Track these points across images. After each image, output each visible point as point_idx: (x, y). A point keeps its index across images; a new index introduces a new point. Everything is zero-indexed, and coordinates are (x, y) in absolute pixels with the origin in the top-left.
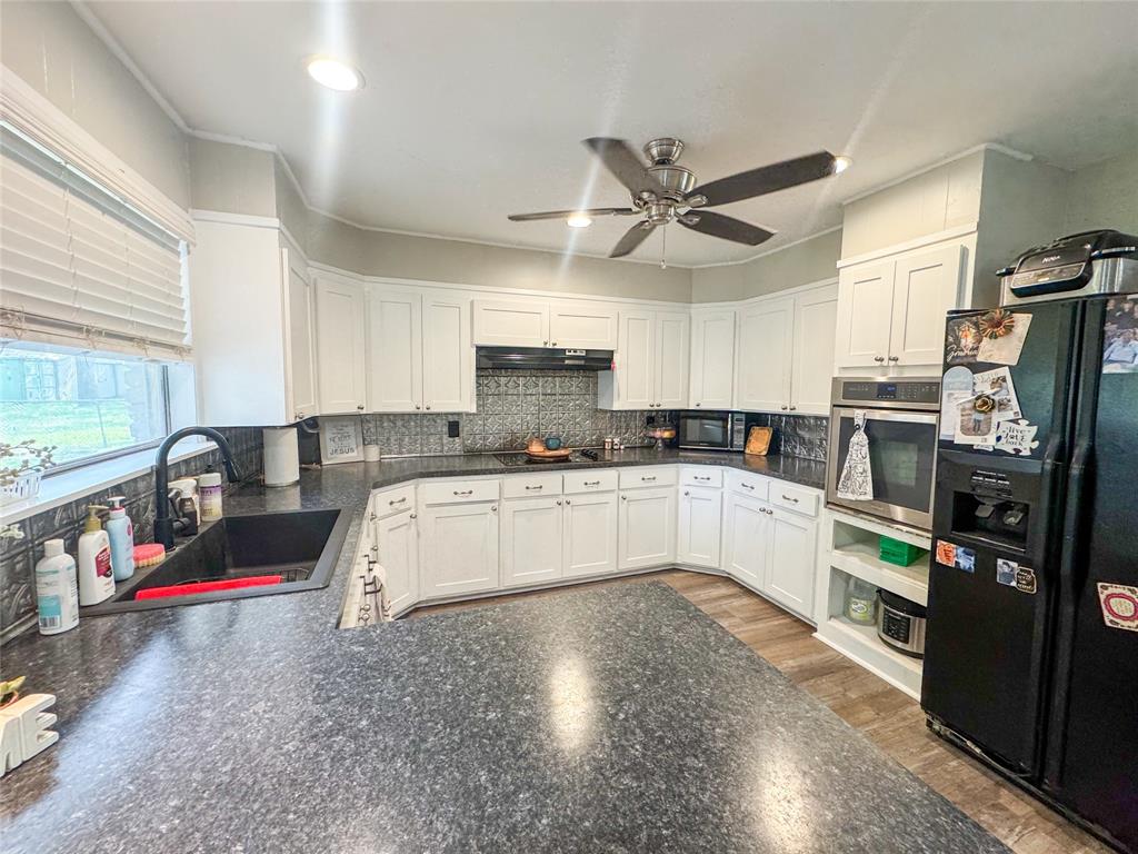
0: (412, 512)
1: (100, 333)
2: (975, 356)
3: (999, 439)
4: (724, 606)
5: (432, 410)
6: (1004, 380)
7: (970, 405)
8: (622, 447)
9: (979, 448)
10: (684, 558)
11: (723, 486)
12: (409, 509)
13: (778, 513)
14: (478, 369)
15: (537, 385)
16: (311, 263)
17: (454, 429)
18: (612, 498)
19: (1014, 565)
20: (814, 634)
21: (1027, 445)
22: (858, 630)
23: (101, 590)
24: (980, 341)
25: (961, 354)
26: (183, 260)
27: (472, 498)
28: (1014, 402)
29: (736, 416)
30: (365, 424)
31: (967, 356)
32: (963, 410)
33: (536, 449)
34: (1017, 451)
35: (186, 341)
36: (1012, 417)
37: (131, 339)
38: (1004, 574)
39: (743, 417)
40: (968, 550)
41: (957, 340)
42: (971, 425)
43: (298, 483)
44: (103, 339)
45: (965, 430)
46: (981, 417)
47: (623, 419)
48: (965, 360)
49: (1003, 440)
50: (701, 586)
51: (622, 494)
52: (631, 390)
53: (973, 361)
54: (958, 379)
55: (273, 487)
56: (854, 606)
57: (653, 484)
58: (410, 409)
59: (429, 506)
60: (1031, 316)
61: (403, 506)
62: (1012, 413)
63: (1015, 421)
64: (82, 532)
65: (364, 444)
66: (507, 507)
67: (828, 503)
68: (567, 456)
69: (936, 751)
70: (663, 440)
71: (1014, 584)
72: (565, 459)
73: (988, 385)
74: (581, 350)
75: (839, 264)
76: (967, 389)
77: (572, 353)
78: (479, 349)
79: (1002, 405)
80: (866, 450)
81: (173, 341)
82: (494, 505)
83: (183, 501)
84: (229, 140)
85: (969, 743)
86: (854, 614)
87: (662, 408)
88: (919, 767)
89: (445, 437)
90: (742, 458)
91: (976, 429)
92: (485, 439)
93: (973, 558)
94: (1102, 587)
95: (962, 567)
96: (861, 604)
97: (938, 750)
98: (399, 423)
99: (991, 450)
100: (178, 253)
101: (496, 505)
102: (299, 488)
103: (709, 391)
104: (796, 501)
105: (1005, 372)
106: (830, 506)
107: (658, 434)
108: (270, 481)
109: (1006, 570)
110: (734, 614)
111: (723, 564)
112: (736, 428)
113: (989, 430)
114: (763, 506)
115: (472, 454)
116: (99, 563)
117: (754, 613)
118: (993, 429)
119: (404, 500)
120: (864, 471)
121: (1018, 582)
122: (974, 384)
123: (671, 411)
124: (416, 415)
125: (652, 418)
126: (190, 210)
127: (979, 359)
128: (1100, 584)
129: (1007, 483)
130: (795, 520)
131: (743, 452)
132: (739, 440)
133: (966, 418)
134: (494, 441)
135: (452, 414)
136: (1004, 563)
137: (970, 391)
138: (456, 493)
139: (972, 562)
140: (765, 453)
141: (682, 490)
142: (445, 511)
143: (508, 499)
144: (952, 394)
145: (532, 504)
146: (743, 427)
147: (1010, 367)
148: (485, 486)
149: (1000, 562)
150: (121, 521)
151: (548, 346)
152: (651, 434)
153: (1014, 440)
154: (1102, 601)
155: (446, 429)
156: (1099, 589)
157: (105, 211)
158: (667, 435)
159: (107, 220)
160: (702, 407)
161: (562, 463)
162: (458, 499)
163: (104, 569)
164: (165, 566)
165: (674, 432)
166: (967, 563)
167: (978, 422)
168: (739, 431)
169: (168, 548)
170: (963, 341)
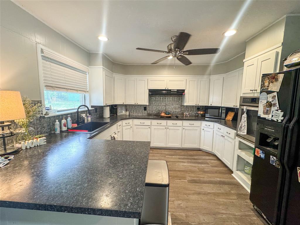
0: (131, 126)
1: (69, 89)
2: (268, 89)
3: (272, 116)
4: (208, 162)
5: (139, 104)
6: (275, 97)
7: (265, 105)
8: (189, 116)
9: (267, 119)
10: (203, 147)
11: (214, 128)
12: (131, 125)
13: (226, 137)
14: (149, 95)
15: (166, 99)
16: (114, 73)
17: (145, 109)
18: (180, 128)
19: (275, 158)
20: (232, 174)
21: (280, 119)
22: (245, 175)
23: (64, 129)
24: (269, 84)
25: (264, 88)
26: (87, 75)
27: (144, 124)
28: (277, 104)
29: (223, 108)
30: (126, 107)
31: (266, 89)
32: (264, 106)
33: (163, 114)
34: (277, 120)
35: (88, 90)
36: (276, 109)
37: (75, 90)
38: (272, 161)
39: (225, 108)
40: (263, 152)
41: (264, 84)
42: (266, 111)
43: (109, 118)
44: (69, 90)
45: (264, 113)
46: (268, 109)
47: (190, 108)
48: (265, 90)
49: (274, 116)
50: (204, 155)
51: (183, 127)
52: (190, 100)
53: (267, 90)
54: (263, 97)
55: (105, 118)
56: (245, 168)
57: (193, 126)
58: (133, 104)
59: (135, 125)
60: (284, 74)
61: (129, 124)
62: (276, 107)
63: (277, 110)
64: (62, 120)
65: (126, 111)
66: (153, 127)
67: (237, 135)
68: (170, 116)
69: (251, 213)
70: (201, 114)
71: (274, 164)
72: (170, 117)
73: (271, 98)
74: (175, 90)
75: (244, 61)
76: (265, 100)
77: (173, 91)
78: (149, 90)
79: (275, 105)
80: (246, 119)
81: (85, 90)
82: (149, 126)
83: (83, 118)
84: (94, 52)
85: (263, 214)
86: (245, 171)
87: (199, 105)
88: (241, 215)
89: (143, 110)
90: (224, 121)
91: (267, 113)
92: (152, 111)
93: (264, 155)
94: (299, 168)
95: (261, 157)
96: (248, 168)
97: (252, 213)
98: (133, 107)
99: (270, 120)
100: (87, 74)
101: (150, 127)
102: (109, 119)
103: (215, 101)
104: (230, 134)
105: (275, 94)
106: (237, 136)
107: (199, 112)
108: (104, 117)
109: (273, 159)
110: (209, 164)
111: (213, 151)
112: (222, 112)
113: (270, 113)
114: (222, 135)
115: (149, 115)
116: (64, 124)
117: (216, 165)
118: (271, 113)
119: (129, 123)
120: (245, 125)
121: (275, 164)
122: (267, 98)
123: (205, 106)
124: (137, 105)
125: (199, 108)
126: (89, 66)
127: (269, 90)
128: (298, 168)
129: (274, 131)
130: (229, 139)
131: (225, 119)
132: (223, 116)
133: (265, 109)
134: (154, 112)
135: (145, 105)
136: (272, 157)
137: (266, 100)
138: (141, 123)
139: (264, 156)
140: (231, 120)
141: (202, 128)
142: (138, 127)
143: (153, 126)
144: (262, 101)
145: (159, 127)
146: (225, 112)
147: (277, 92)
148: (147, 122)
149: (271, 156)
150: (69, 119)
151: (166, 89)
152: (197, 112)
153: (277, 117)
154: (298, 173)
155: (143, 109)
156: (298, 169)
157: (71, 69)
158: (202, 113)
159: (72, 71)
160: (212, 105)
161: (169, 118)
162: (141, 124)
163: (65, 126)
164: (76, 127)
165: (204, 112)
166: (263, 156)
167: (267, 110)
168: (223, 113)
169: (78, 125)
170: (265, 84)
